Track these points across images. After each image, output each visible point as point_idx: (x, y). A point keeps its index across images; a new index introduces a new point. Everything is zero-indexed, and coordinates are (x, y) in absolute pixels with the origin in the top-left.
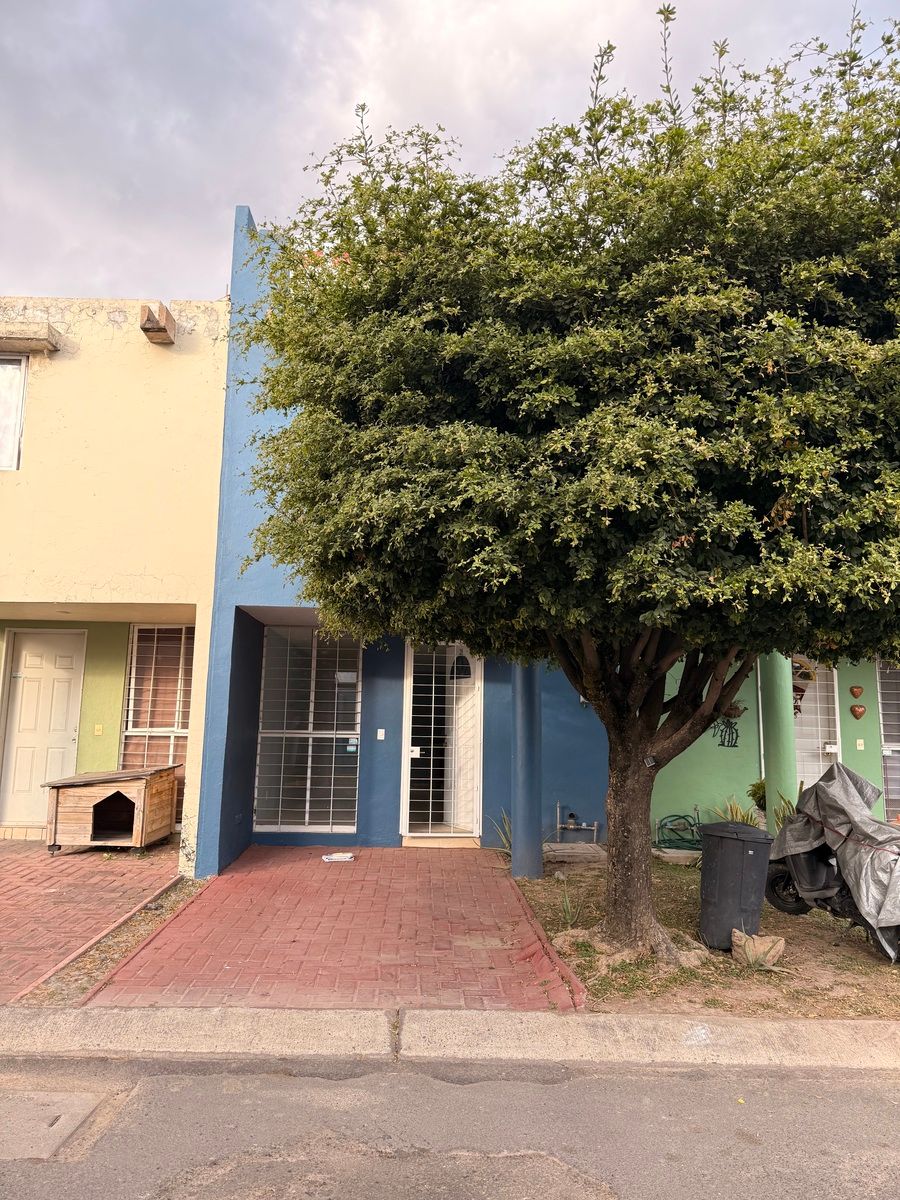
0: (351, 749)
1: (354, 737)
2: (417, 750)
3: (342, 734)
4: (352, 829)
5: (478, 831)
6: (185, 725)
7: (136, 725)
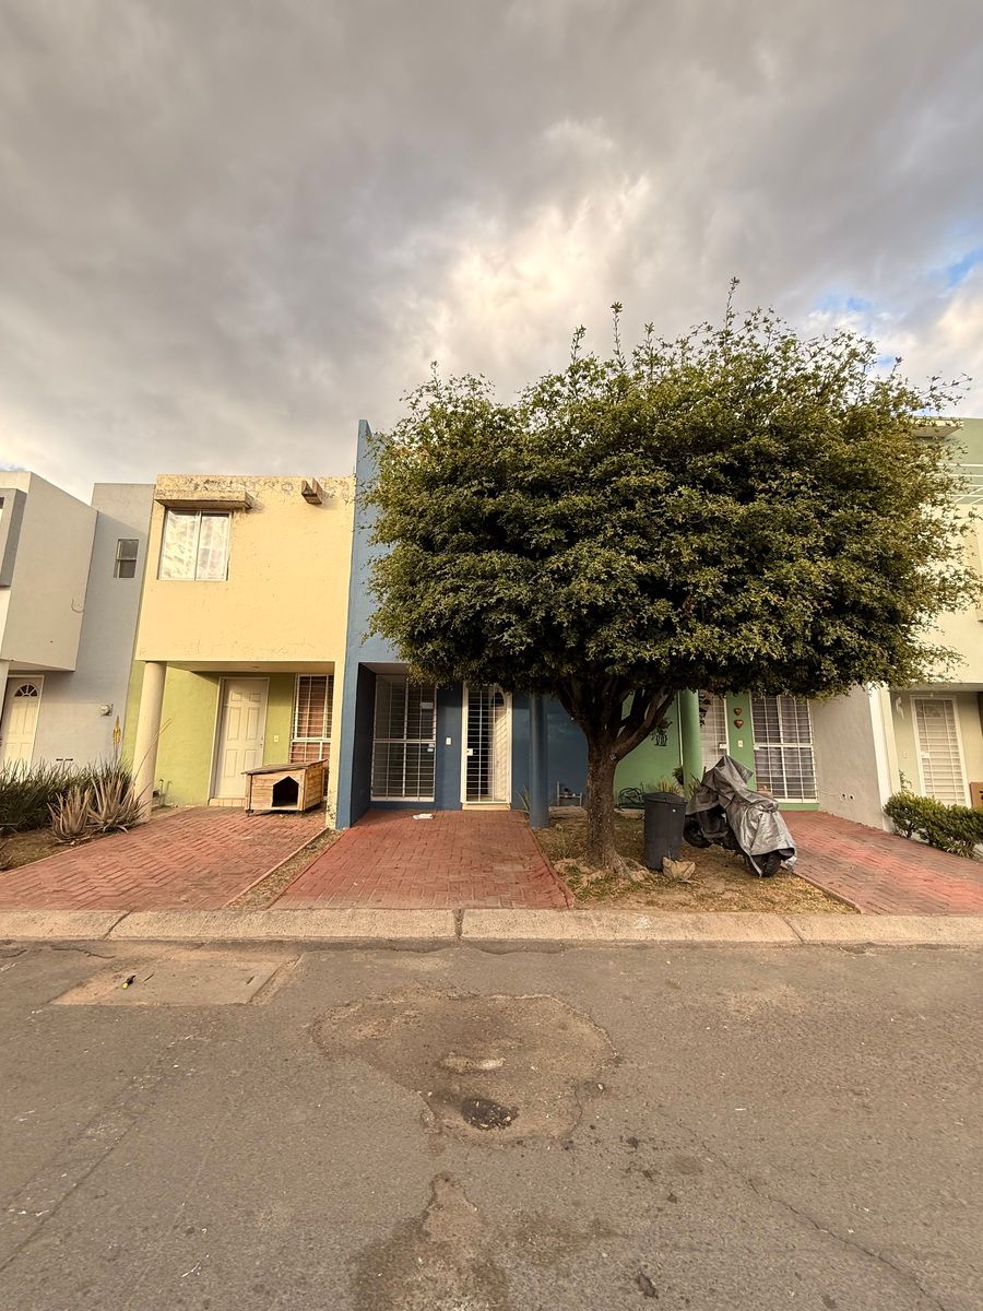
0: (429, 750)
1: (432, 743)
2: (471, 750)
3: (425, 741)
4: (431, 799)
5: (509, 800)
6: (329, 736)
7: (299, 735)
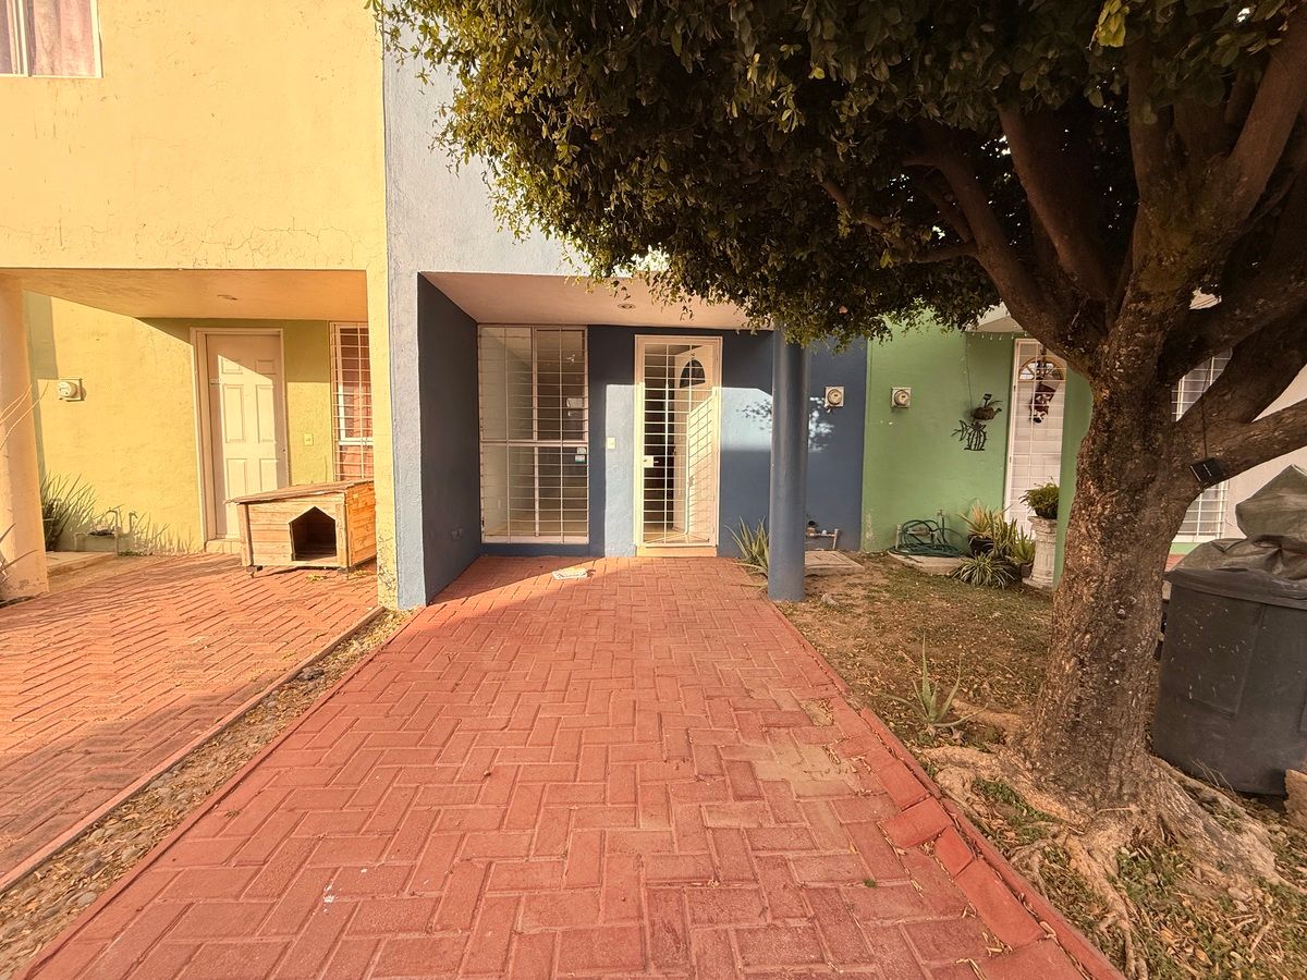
0: (580, 459)
1: (582, 447)
2: (651, 458)
3: (570, 444)
4: (585, 540)
5: (714, 541)
7: (350, 433)
